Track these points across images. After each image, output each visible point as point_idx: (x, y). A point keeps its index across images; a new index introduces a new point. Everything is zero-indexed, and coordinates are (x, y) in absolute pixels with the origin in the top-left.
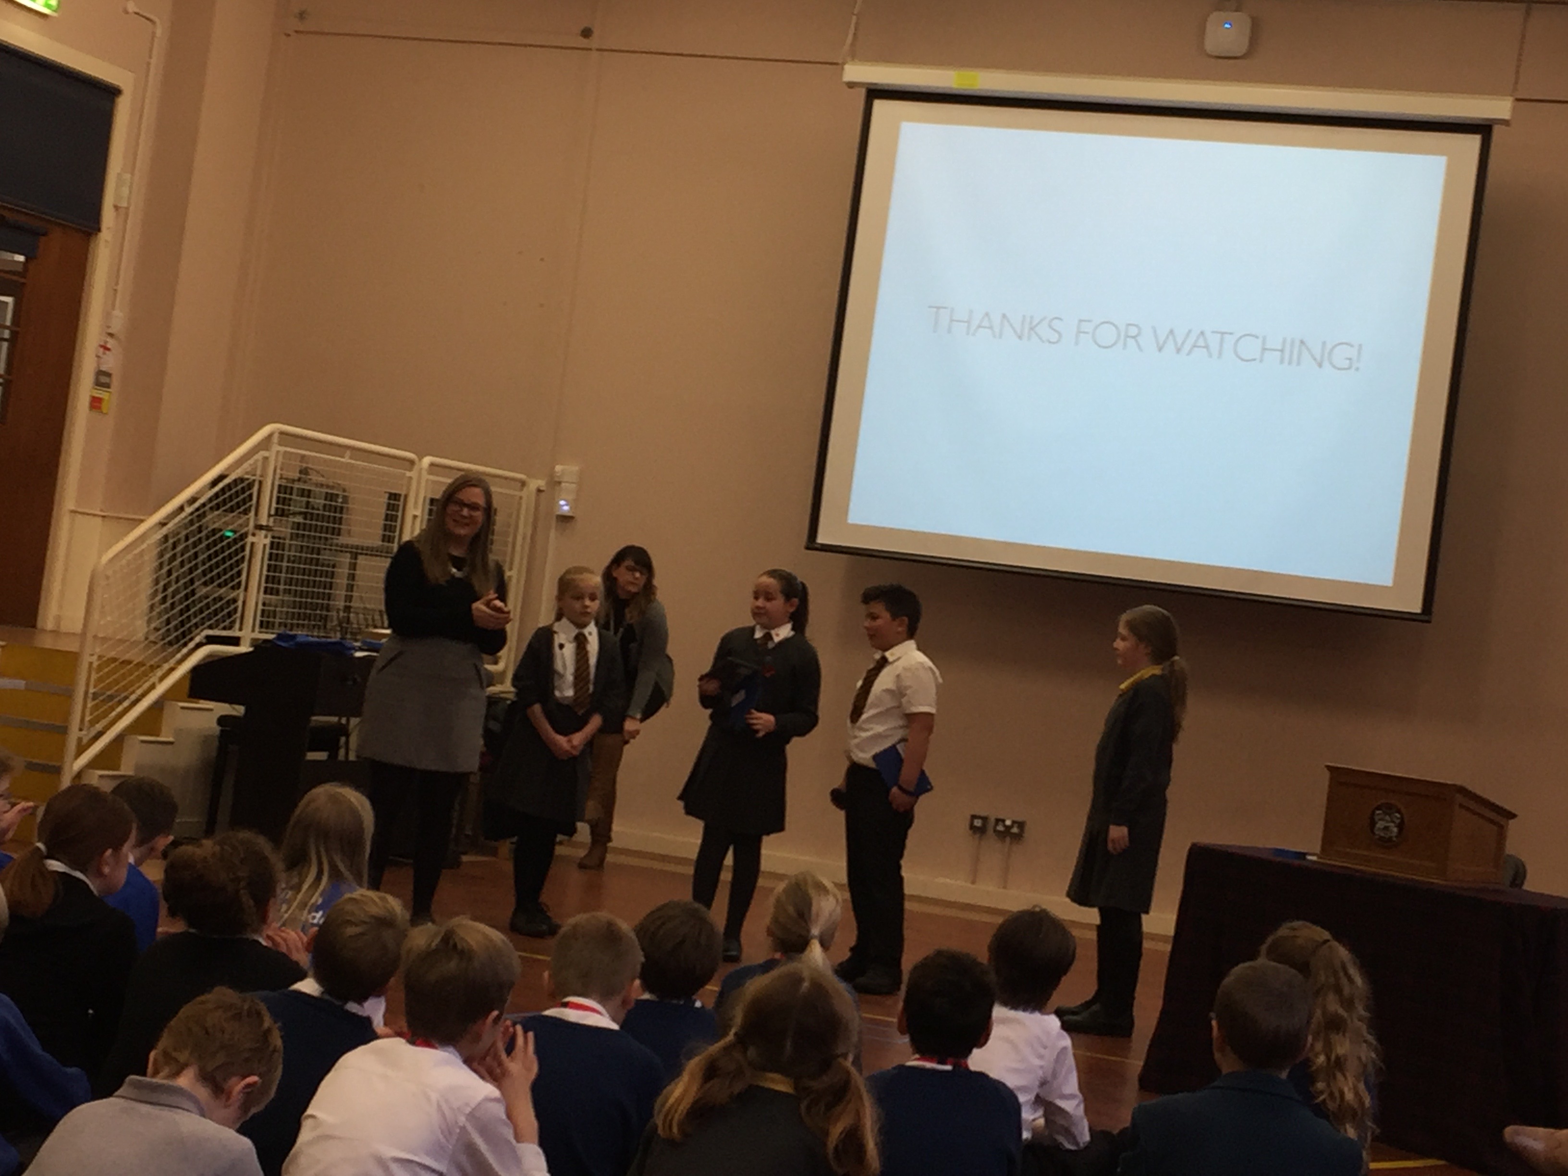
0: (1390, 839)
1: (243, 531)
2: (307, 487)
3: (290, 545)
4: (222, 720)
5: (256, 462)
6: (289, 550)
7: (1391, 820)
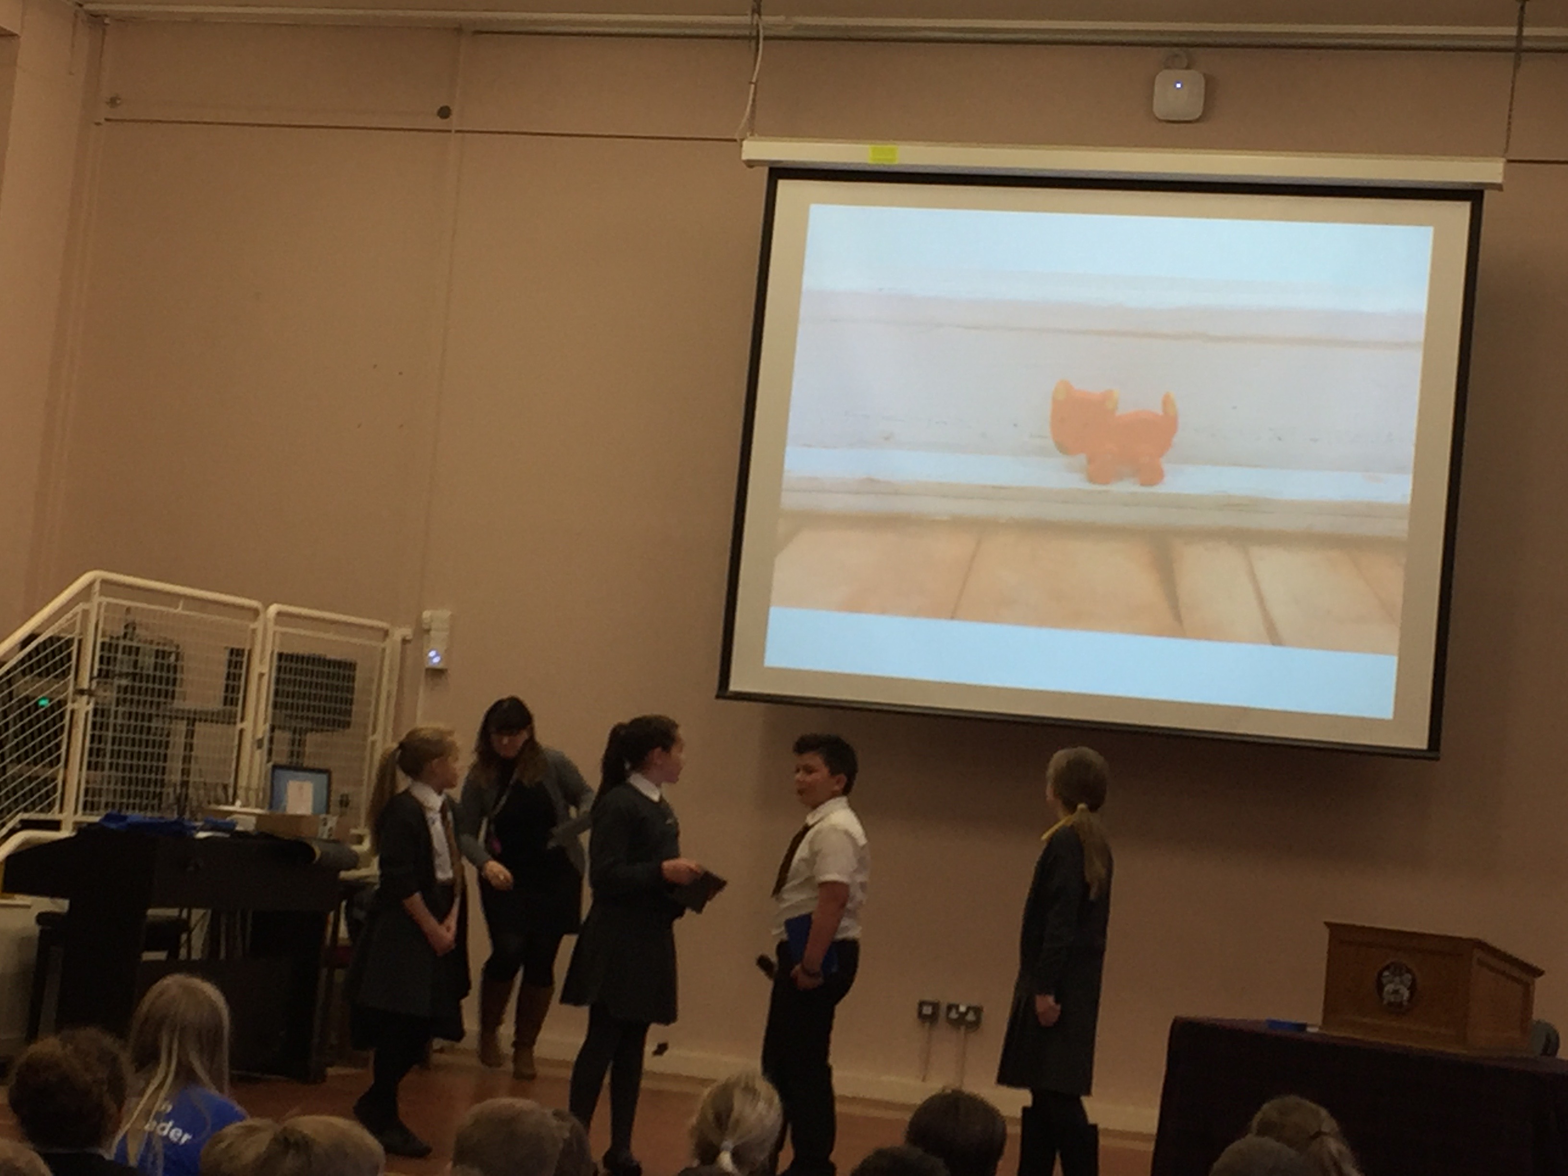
0: (1400, 1004)
1: (61, 697)
2: (135, 644)
3: (116, 712)
4: (42, 918)
5: (75, 615)
6: (116, 717)
7: (1402, 982)
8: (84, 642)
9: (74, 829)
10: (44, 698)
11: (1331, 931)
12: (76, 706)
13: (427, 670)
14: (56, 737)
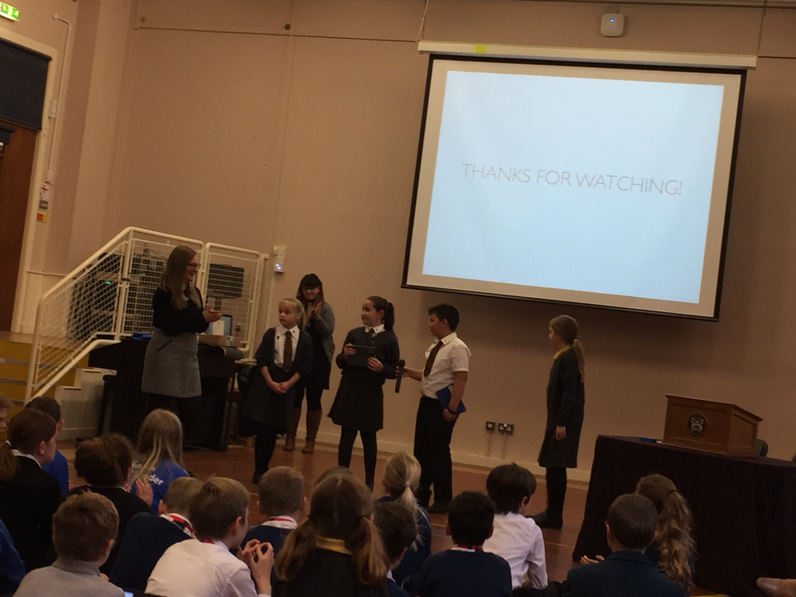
0: (699, 432)
1: (115, 282)
3: (139, 288)
4: (106, 378)
5: (122, 246)
6: (139, 291)
7: (700, 423)
8: (125, 258)
9: (120, 340)
10: (107, 281)
11: (669, 399)
12: (122, 285)
13: (275, 272)
14: (113, 299)
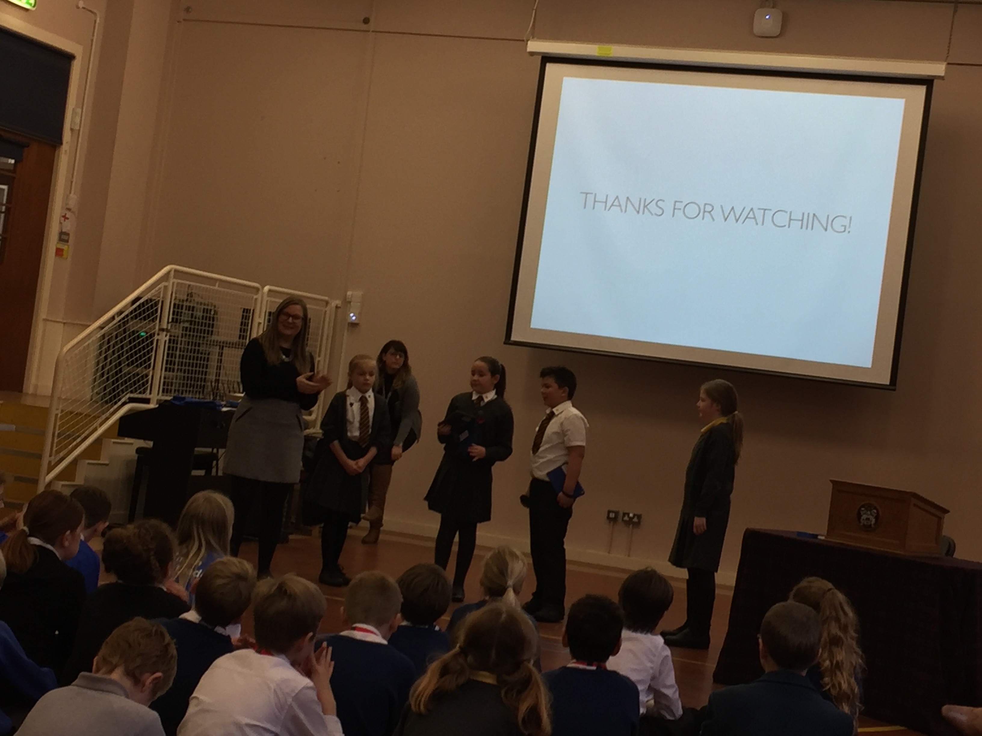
0: (870, 526)
1: (152, 332)
2: (192, 305)
3: (181, 341)
4: (139, 451)
5: (160, 289)
6: (181, 344)
7: (871, 515)
8: (164, 303)
9: (157, 404)
10: (142, 332)
11: (833, 485)
12: (159, 337)
13: (349, 323)
14: (148, 354)
